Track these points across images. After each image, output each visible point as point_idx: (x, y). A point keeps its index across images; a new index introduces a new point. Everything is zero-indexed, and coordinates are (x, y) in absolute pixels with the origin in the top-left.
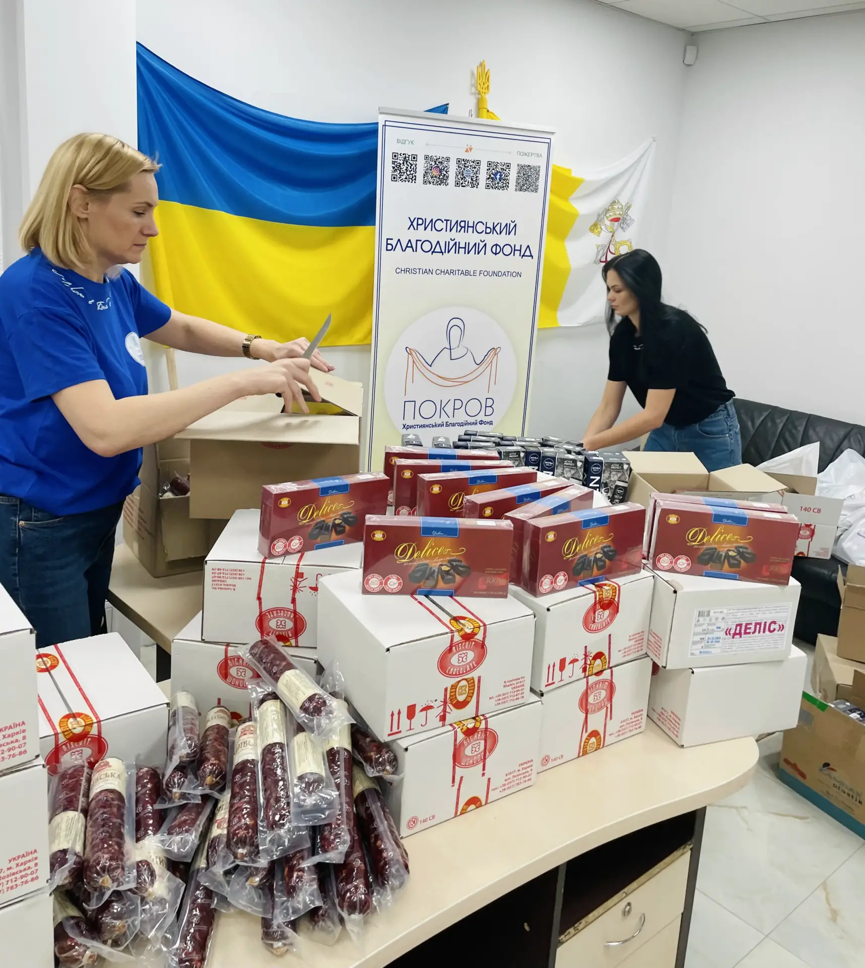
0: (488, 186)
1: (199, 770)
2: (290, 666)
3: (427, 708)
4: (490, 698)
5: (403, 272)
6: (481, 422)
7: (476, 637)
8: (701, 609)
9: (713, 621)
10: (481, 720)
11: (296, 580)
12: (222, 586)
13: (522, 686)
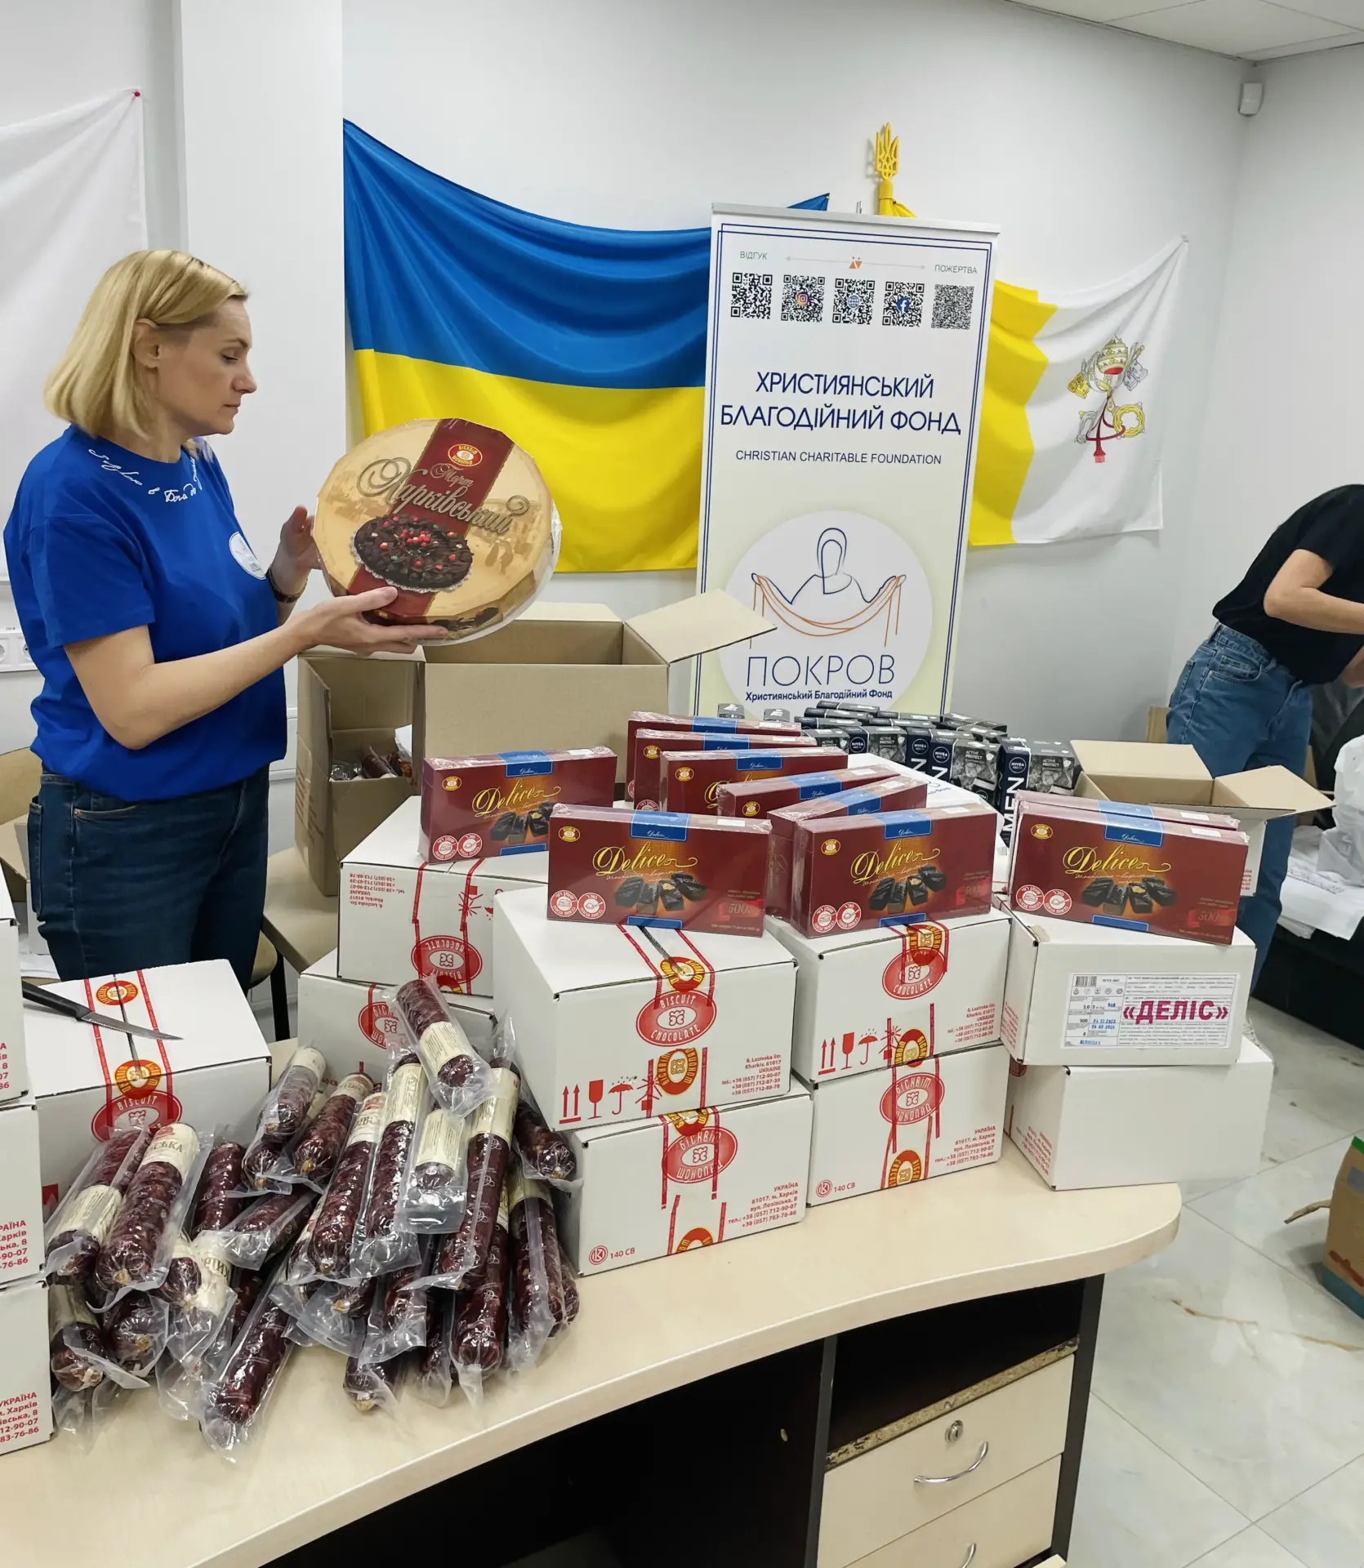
0: (887, 321)
1: (296, 1150)
2: (442, 1017)
3: (621, 1088)
4: (724, 1083)
5: (748, 457)
6: (873, 693)
7: (699, 988)
8: (1081, 974)
9: (1102, 994)
10: (708, 1114)
11: (466, 896)
12: (365, 901)
13: (776, 1069)
